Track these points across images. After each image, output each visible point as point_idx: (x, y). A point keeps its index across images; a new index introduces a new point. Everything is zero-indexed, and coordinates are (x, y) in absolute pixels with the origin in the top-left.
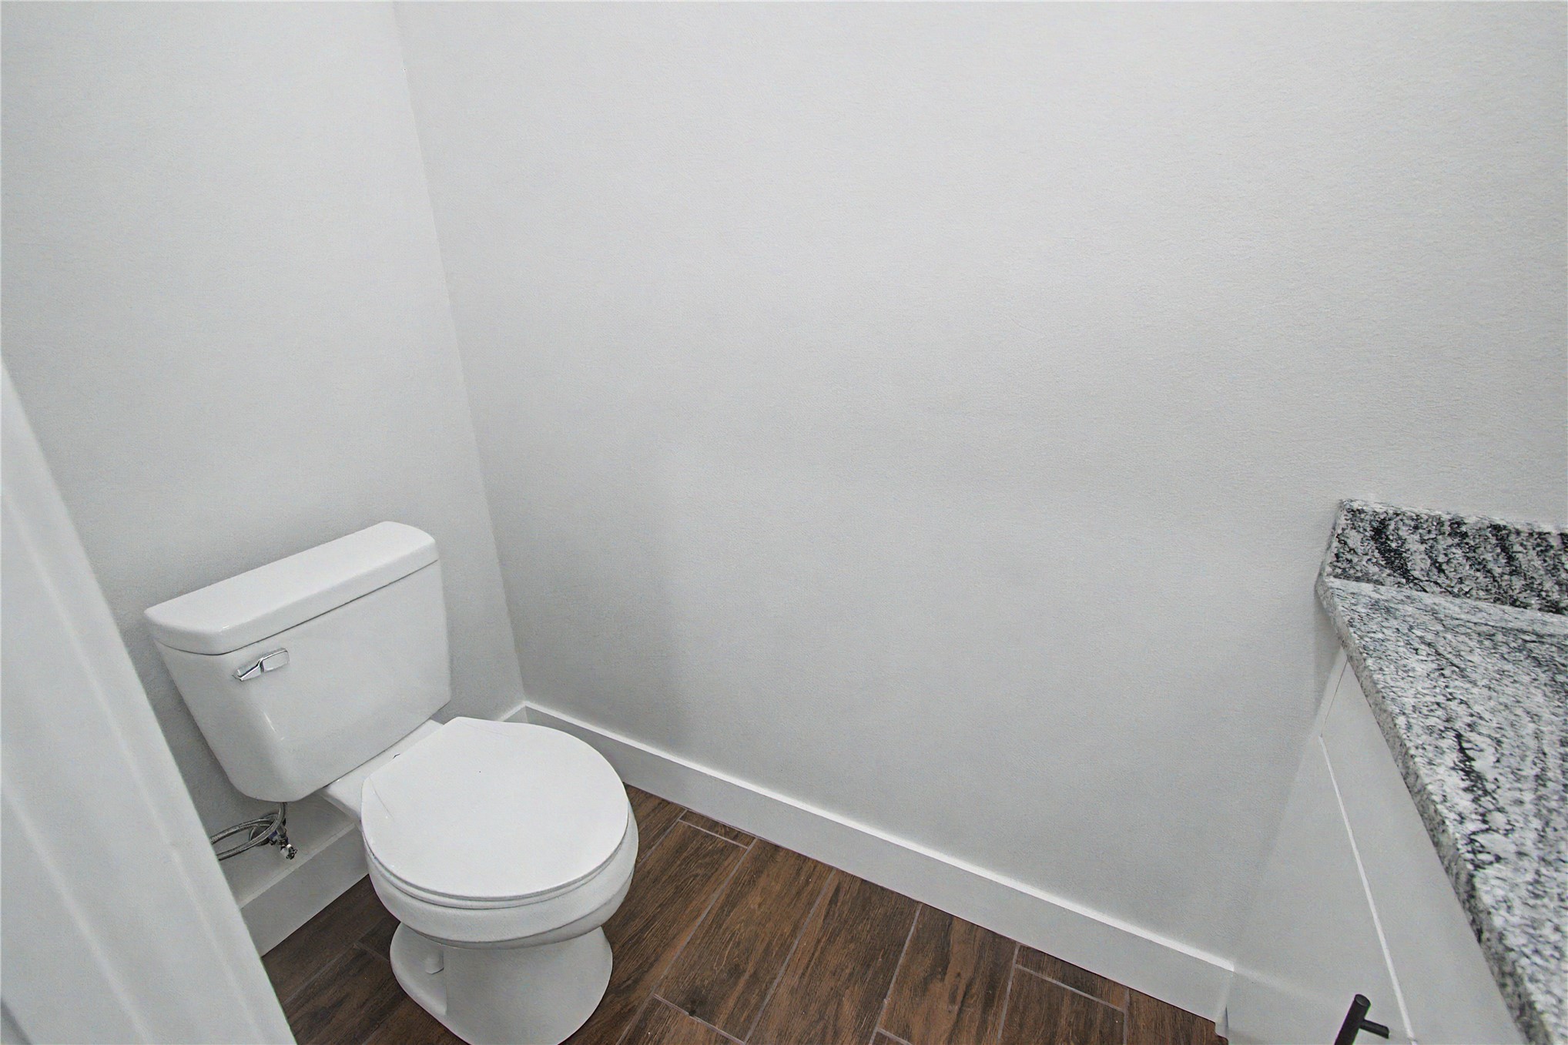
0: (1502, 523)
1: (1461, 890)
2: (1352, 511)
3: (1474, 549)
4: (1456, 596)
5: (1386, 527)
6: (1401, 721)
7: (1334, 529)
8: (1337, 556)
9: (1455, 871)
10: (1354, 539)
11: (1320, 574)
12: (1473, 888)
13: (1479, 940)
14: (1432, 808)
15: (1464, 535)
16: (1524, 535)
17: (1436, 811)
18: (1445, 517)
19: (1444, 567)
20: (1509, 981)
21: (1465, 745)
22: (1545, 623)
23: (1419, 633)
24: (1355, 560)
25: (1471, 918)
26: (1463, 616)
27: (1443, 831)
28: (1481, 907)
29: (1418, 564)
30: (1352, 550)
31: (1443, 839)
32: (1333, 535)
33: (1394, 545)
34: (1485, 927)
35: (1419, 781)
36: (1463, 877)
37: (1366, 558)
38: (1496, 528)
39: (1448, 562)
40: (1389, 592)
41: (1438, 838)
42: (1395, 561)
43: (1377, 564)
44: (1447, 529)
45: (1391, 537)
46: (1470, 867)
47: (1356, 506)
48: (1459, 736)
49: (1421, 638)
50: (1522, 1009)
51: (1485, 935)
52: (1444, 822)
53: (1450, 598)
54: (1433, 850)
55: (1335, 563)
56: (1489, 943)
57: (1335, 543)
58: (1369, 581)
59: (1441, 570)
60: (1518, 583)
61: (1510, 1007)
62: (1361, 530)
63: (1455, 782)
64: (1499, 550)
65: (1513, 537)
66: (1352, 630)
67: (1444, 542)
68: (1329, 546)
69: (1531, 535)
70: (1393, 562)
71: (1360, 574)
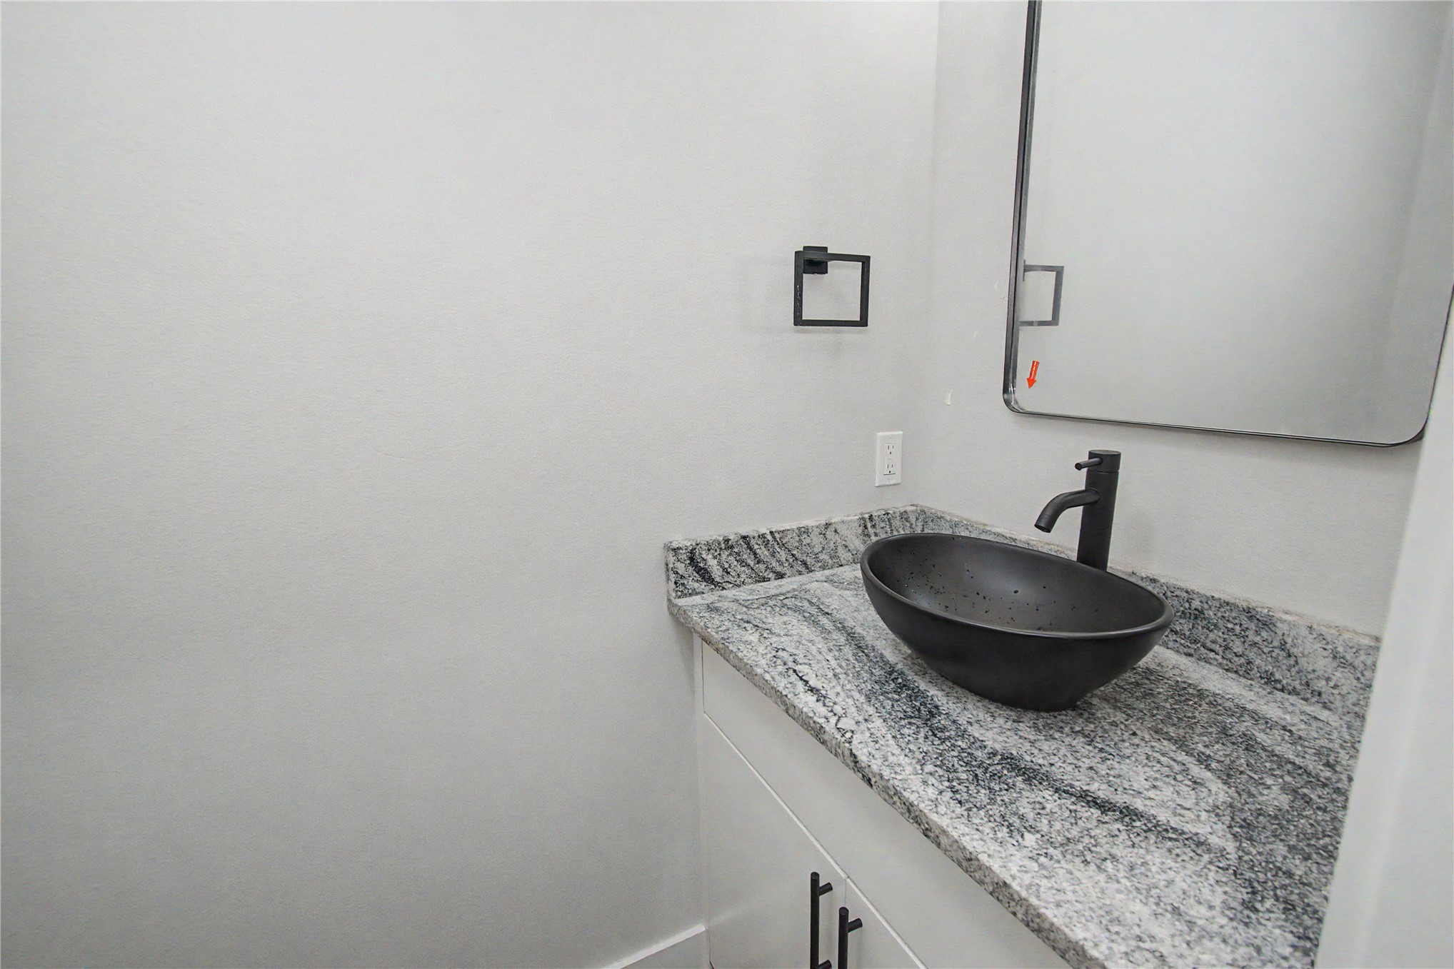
0: (746, 534)
1: (849, 762)
2: (674, 550)
3: (738, 554)
4: (739, 586)
5: (694, 554)
6: (767, 677)
7: (667, 565)
8: (676, 583)
9: (841, 752)
10: (681, 568)
11: (669, 600)
12: (855, 757)
13: (871, 785)
14: (811, 722)
15: (732, 547)
16: (757, 537)
17: (814, 722)
18: (721, 539)
19: (729, 570)
20: (896, 798)
21: (800, 675)
22: (780, 586)
23: (740, 617)
24: (686, 582)
25: (861, 775)
26: (749, 598)
27: (824, 732)
28: (863, 765)
29: (716, 573)
30: (682, 577)
31: (826, 737)
32: (668, 570)
33: (701, 565)
34: (870, 775)
35: (797, 708)
36: (847, 753)
37: (691, 578)
38: (744, 538)
39: (730, 566)
40: (711, 597)
41: (823, 738)
42: (705, 575)
43: (697, 581)
44: (723, 546)
45: (699, 560)
46: (847, 745)
47: (675, 545)
48: (795, 671)
49: (742, 619)
50: (909, 811)
51: (873, 780)
52: (822, 727)
53: (738, 589)
54: (823, 747)
55: (676, 589)
56: (876, 784)
57: (673, 576)
58: (697, 594)
59: (728, 573)
60: (762, 567)
61: (902, 814)
62: (682, 561)
63: (811, 699)
64: (749, 551)
65: (752, 540)
66: (709, 630)
67: (725, 554)
68: (668, 579)
69: (759, 536)
70: (704, 576)
71: (690, 591)
